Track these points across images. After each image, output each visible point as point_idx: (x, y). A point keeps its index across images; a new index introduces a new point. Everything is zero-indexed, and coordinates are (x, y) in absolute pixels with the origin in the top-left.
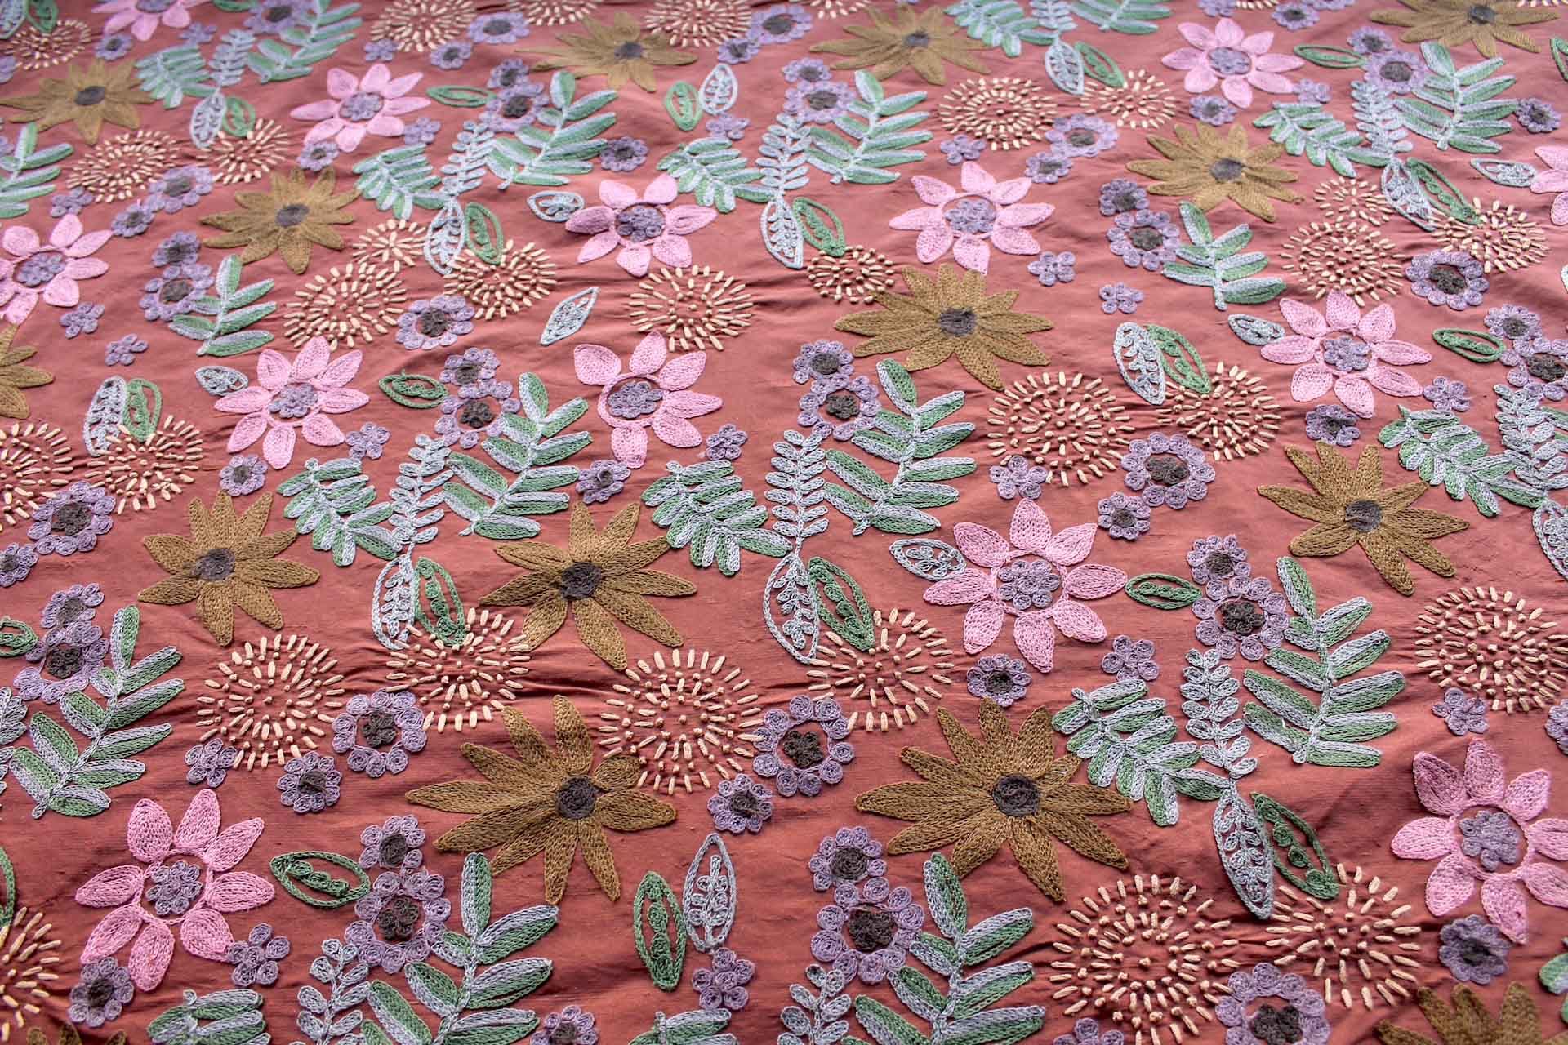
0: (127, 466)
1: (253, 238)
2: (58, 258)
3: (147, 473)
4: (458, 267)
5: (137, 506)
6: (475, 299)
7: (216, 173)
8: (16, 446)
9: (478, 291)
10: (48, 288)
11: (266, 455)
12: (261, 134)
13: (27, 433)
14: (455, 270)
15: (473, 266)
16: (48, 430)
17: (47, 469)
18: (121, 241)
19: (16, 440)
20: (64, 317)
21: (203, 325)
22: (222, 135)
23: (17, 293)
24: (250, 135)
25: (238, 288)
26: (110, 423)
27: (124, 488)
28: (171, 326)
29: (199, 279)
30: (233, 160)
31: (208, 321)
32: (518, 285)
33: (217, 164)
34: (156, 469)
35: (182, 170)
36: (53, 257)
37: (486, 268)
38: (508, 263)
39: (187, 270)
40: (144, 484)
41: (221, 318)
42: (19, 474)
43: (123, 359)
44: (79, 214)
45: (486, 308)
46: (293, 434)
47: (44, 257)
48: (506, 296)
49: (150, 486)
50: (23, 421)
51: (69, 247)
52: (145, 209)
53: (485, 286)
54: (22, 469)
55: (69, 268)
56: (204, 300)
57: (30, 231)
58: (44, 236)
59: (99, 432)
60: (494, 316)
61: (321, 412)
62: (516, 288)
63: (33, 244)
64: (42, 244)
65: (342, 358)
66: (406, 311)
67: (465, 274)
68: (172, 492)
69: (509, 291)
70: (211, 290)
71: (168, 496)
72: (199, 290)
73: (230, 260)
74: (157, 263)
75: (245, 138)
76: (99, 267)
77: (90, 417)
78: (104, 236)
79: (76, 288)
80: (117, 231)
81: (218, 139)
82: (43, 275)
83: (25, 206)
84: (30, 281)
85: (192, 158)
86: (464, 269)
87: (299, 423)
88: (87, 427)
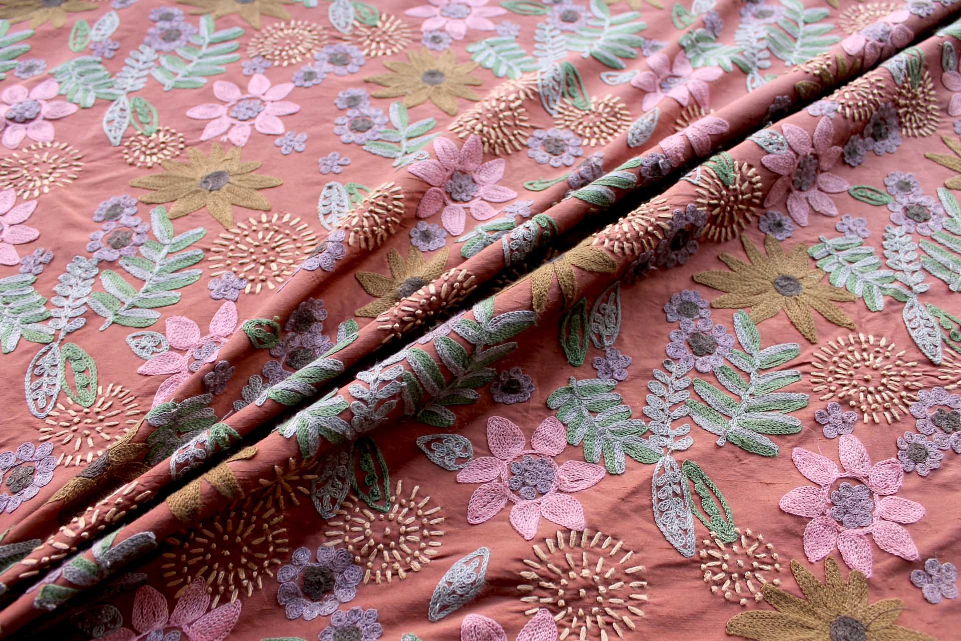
1: (409, 91)
2: (259, 102)
4: (562, 111)
6: (580, 132)
7: (363, 50)
8: (267, 229)
9: (581, 127)
10: (257, 121)
12: (388, 25)
13: (274, 220)
14: (560, 113)
15: (572, 111)
16: (292, 219)
17: (299, 245)
18: (303, 90)
19: (267, 225)
20: (278, 141)
21: (390, 148)
22: (357, 24)
23: (233, 125)
24: (379, 24)
25: (409, 124)
28: (364, 147)
29: (376, 117)
30: (372, 41)
32: (609, 124)
33: (361, 43)
35: (336, 47)
36: (254, 101)
37: (583, 113)
39: (365, 111)
42: (278, 250)
43: (335, 169)
44: (264, 74)
47: (248, 101)
48: (602, 131)
50: (267, 211)
51: (264, 94)
52: (317, 70)
53: (585, 124)
54: (278, 246)
55: (269, 107)
56: (386, 132)
57: (231, 84)
58: (243, 89)
59: (333, 218)
62: (607, 126)
63: (237, 94)
64: (243, 94)
67: (569, 116)
69: (603, 127)
70: (389, 124)
72: (380, 125)
73: (396, 106)
74: (340, 106)
75: (376, 26)
76: (292, 108)
78: (289, 87)
79: (279, 121)
80: (298, 83)
81: (355, 27)
82: (250, 113)
84: (241, 117)
85: (340, 39)
86: (567, 113)
88: (321, 217)
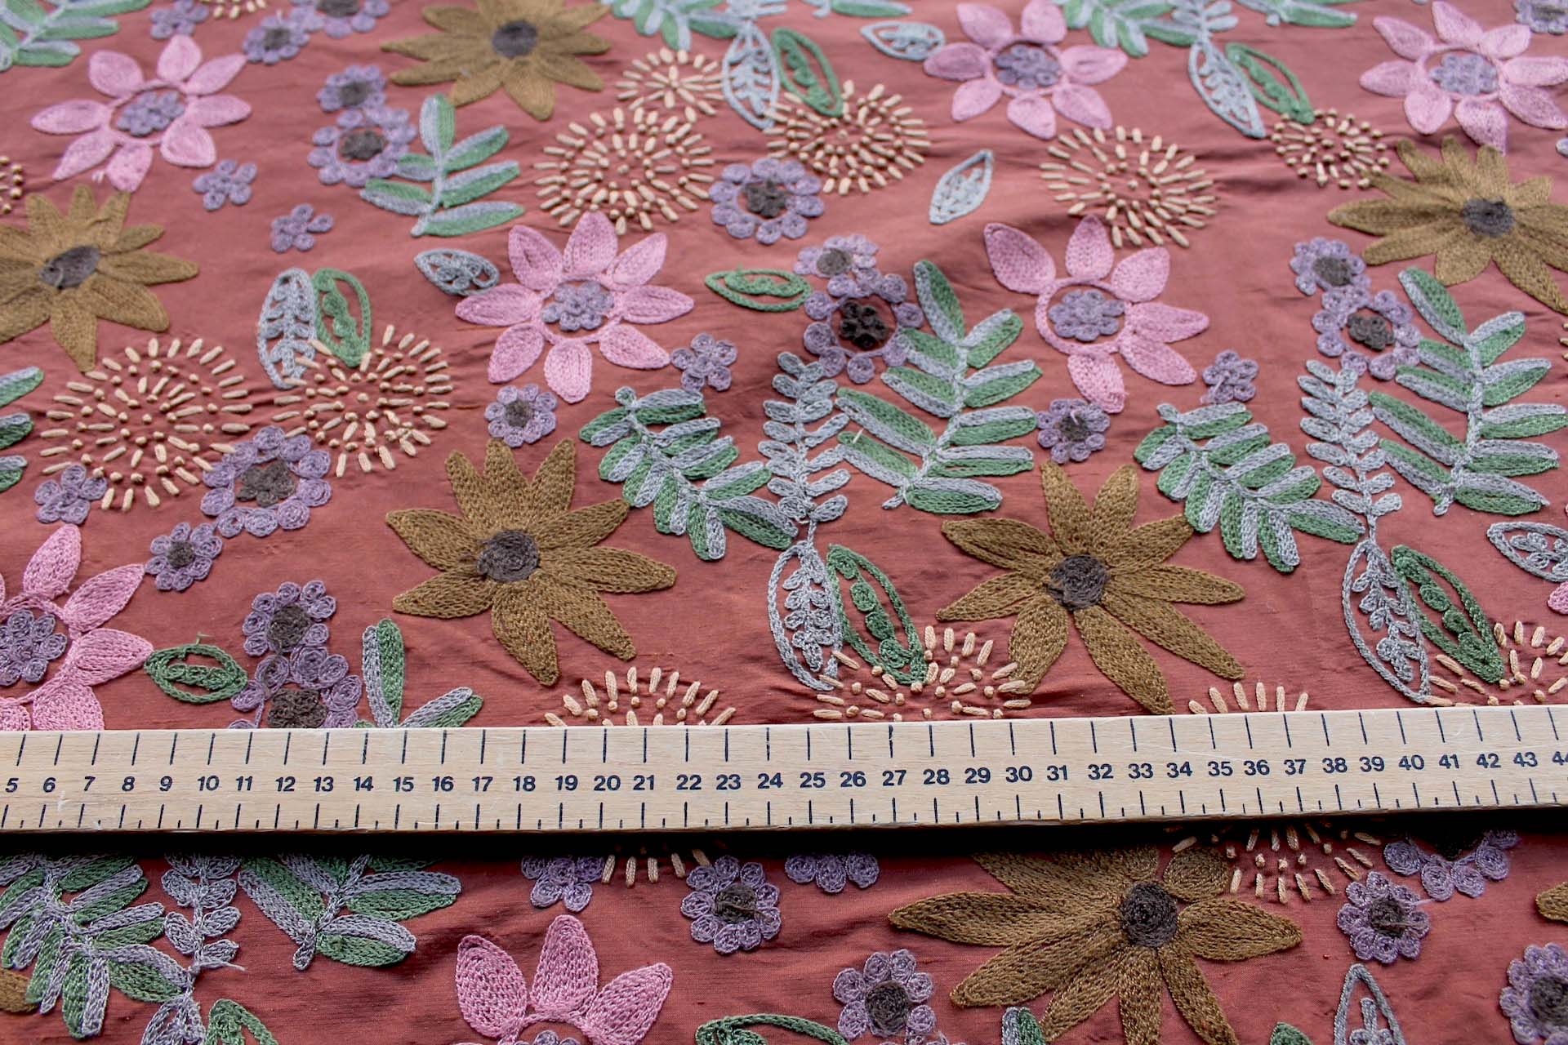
0: (338, 403)
3: (372, 414)
5: (367, 465)
11: (550, 383)
26: (298, 337)
27: (340, 436)
31: (421, 189)
34: (383, 407)
38: (855, 116)
40: (370, 431)
41: (439, 185)
45: (836, 179)
46: (586, 353)
49: (380, 434)
60: (851, 190)
61: (624, 321)
65: (636, 247)
66: (720, 179)
68: (417, 443)
71: (412, 450)
77: (263, 326)
83: (113, 24)
87: (592, 337)
